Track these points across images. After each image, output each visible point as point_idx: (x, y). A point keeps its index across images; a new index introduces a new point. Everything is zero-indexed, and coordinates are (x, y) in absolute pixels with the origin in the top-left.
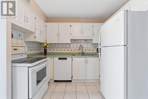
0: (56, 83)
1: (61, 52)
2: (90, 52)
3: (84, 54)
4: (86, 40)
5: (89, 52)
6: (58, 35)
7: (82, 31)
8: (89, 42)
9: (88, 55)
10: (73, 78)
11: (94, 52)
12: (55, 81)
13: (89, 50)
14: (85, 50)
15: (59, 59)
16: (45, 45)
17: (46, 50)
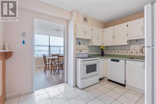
0: (109, 82)
1: (119, 54)
6: (114, 37)
12: (109, 80)
15: (112, 60)
16: (102, 47)
17: (103, 52)
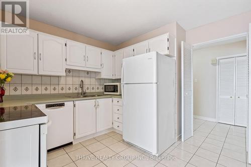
2: (94, 91)
3: (86, 94)
4: (88, 72)
5: (92, 91)
6: (38, 57)
7: (86, 58)
8: (93, 75)
9: (92, 96)
10: (77, 137)
11: (99, 91)
13: (93, 89)
14: (86, 87)
15: (48, 106)
